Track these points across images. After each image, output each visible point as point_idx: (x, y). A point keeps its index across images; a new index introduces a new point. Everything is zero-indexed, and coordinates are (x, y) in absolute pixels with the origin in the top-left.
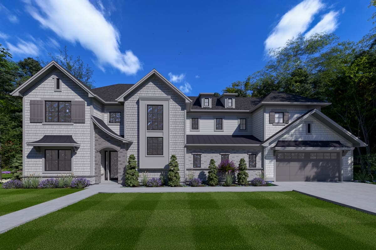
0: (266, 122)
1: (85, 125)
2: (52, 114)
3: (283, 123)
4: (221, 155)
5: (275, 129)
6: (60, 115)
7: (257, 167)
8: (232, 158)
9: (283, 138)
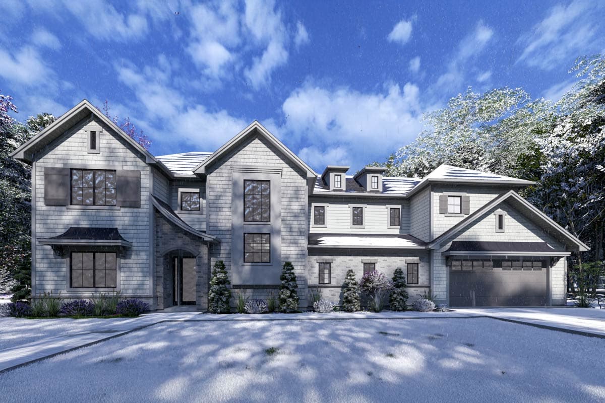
0: (435, 212)
1: (140, 210)
2: (83, 191)
3: (461, 213)
4: (363, 264)
5: (448, 223)
6: (96, 194)
7: (419, 284)
8: (380, 269)
9: (460, 237)
